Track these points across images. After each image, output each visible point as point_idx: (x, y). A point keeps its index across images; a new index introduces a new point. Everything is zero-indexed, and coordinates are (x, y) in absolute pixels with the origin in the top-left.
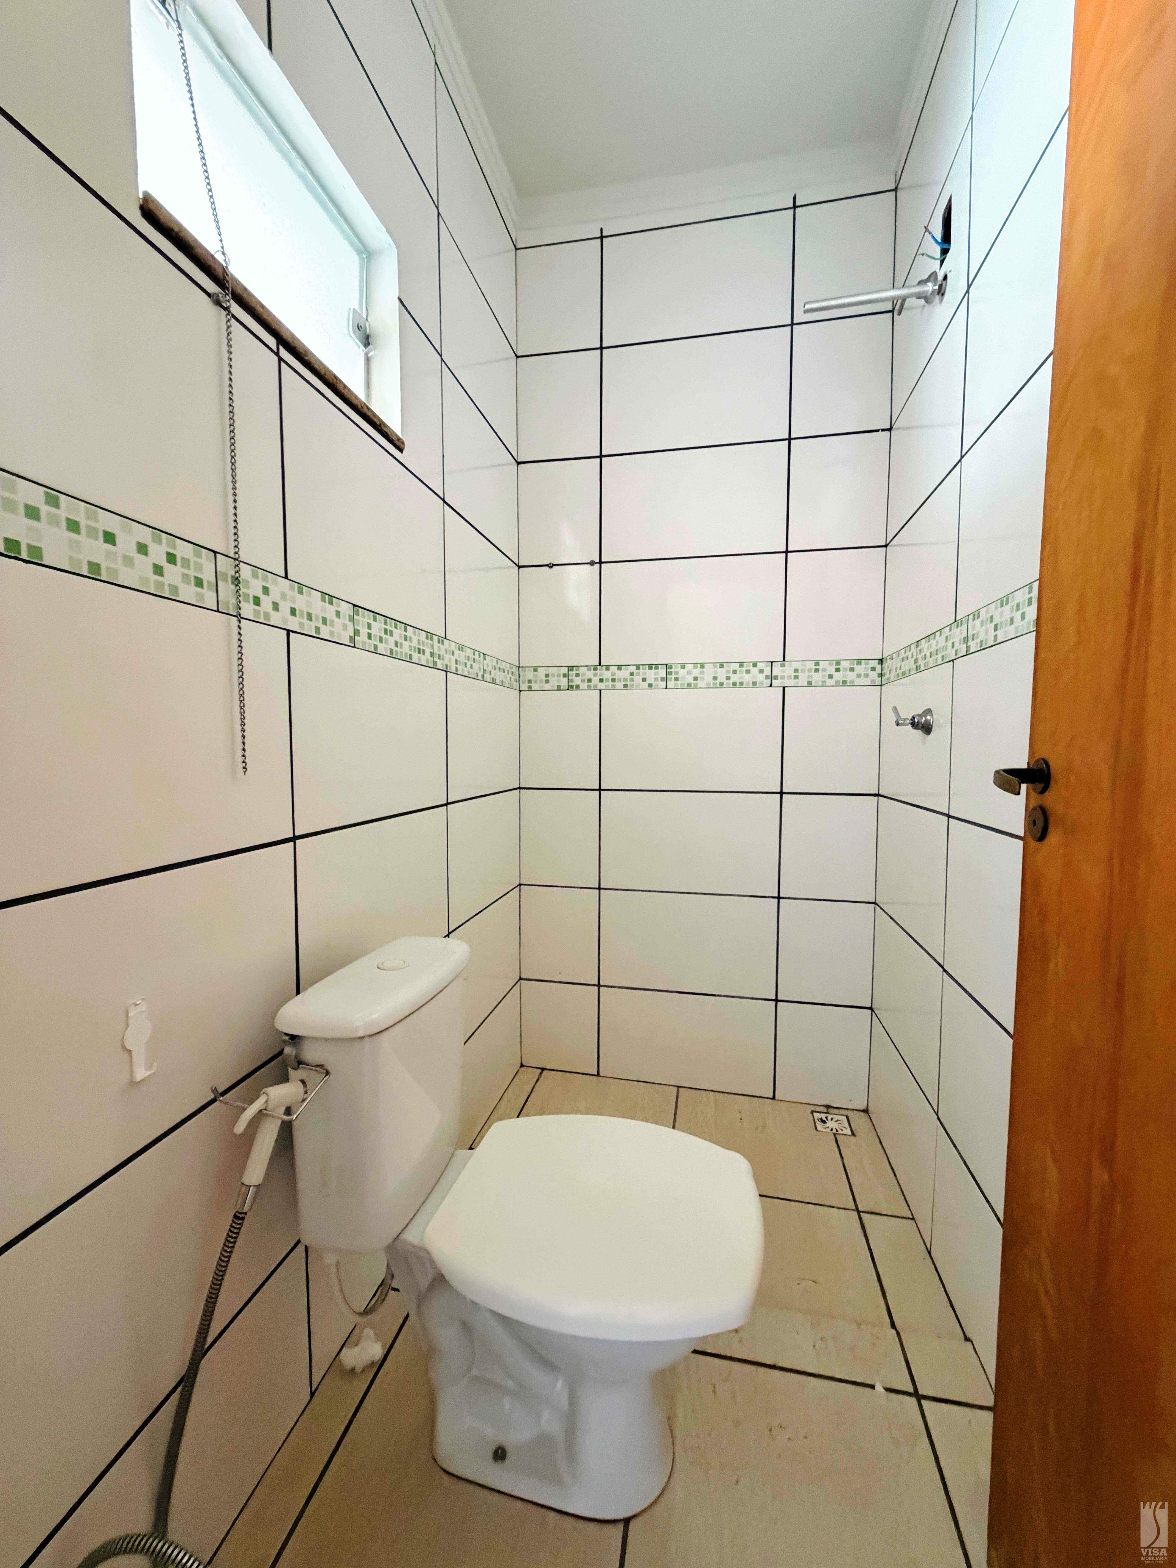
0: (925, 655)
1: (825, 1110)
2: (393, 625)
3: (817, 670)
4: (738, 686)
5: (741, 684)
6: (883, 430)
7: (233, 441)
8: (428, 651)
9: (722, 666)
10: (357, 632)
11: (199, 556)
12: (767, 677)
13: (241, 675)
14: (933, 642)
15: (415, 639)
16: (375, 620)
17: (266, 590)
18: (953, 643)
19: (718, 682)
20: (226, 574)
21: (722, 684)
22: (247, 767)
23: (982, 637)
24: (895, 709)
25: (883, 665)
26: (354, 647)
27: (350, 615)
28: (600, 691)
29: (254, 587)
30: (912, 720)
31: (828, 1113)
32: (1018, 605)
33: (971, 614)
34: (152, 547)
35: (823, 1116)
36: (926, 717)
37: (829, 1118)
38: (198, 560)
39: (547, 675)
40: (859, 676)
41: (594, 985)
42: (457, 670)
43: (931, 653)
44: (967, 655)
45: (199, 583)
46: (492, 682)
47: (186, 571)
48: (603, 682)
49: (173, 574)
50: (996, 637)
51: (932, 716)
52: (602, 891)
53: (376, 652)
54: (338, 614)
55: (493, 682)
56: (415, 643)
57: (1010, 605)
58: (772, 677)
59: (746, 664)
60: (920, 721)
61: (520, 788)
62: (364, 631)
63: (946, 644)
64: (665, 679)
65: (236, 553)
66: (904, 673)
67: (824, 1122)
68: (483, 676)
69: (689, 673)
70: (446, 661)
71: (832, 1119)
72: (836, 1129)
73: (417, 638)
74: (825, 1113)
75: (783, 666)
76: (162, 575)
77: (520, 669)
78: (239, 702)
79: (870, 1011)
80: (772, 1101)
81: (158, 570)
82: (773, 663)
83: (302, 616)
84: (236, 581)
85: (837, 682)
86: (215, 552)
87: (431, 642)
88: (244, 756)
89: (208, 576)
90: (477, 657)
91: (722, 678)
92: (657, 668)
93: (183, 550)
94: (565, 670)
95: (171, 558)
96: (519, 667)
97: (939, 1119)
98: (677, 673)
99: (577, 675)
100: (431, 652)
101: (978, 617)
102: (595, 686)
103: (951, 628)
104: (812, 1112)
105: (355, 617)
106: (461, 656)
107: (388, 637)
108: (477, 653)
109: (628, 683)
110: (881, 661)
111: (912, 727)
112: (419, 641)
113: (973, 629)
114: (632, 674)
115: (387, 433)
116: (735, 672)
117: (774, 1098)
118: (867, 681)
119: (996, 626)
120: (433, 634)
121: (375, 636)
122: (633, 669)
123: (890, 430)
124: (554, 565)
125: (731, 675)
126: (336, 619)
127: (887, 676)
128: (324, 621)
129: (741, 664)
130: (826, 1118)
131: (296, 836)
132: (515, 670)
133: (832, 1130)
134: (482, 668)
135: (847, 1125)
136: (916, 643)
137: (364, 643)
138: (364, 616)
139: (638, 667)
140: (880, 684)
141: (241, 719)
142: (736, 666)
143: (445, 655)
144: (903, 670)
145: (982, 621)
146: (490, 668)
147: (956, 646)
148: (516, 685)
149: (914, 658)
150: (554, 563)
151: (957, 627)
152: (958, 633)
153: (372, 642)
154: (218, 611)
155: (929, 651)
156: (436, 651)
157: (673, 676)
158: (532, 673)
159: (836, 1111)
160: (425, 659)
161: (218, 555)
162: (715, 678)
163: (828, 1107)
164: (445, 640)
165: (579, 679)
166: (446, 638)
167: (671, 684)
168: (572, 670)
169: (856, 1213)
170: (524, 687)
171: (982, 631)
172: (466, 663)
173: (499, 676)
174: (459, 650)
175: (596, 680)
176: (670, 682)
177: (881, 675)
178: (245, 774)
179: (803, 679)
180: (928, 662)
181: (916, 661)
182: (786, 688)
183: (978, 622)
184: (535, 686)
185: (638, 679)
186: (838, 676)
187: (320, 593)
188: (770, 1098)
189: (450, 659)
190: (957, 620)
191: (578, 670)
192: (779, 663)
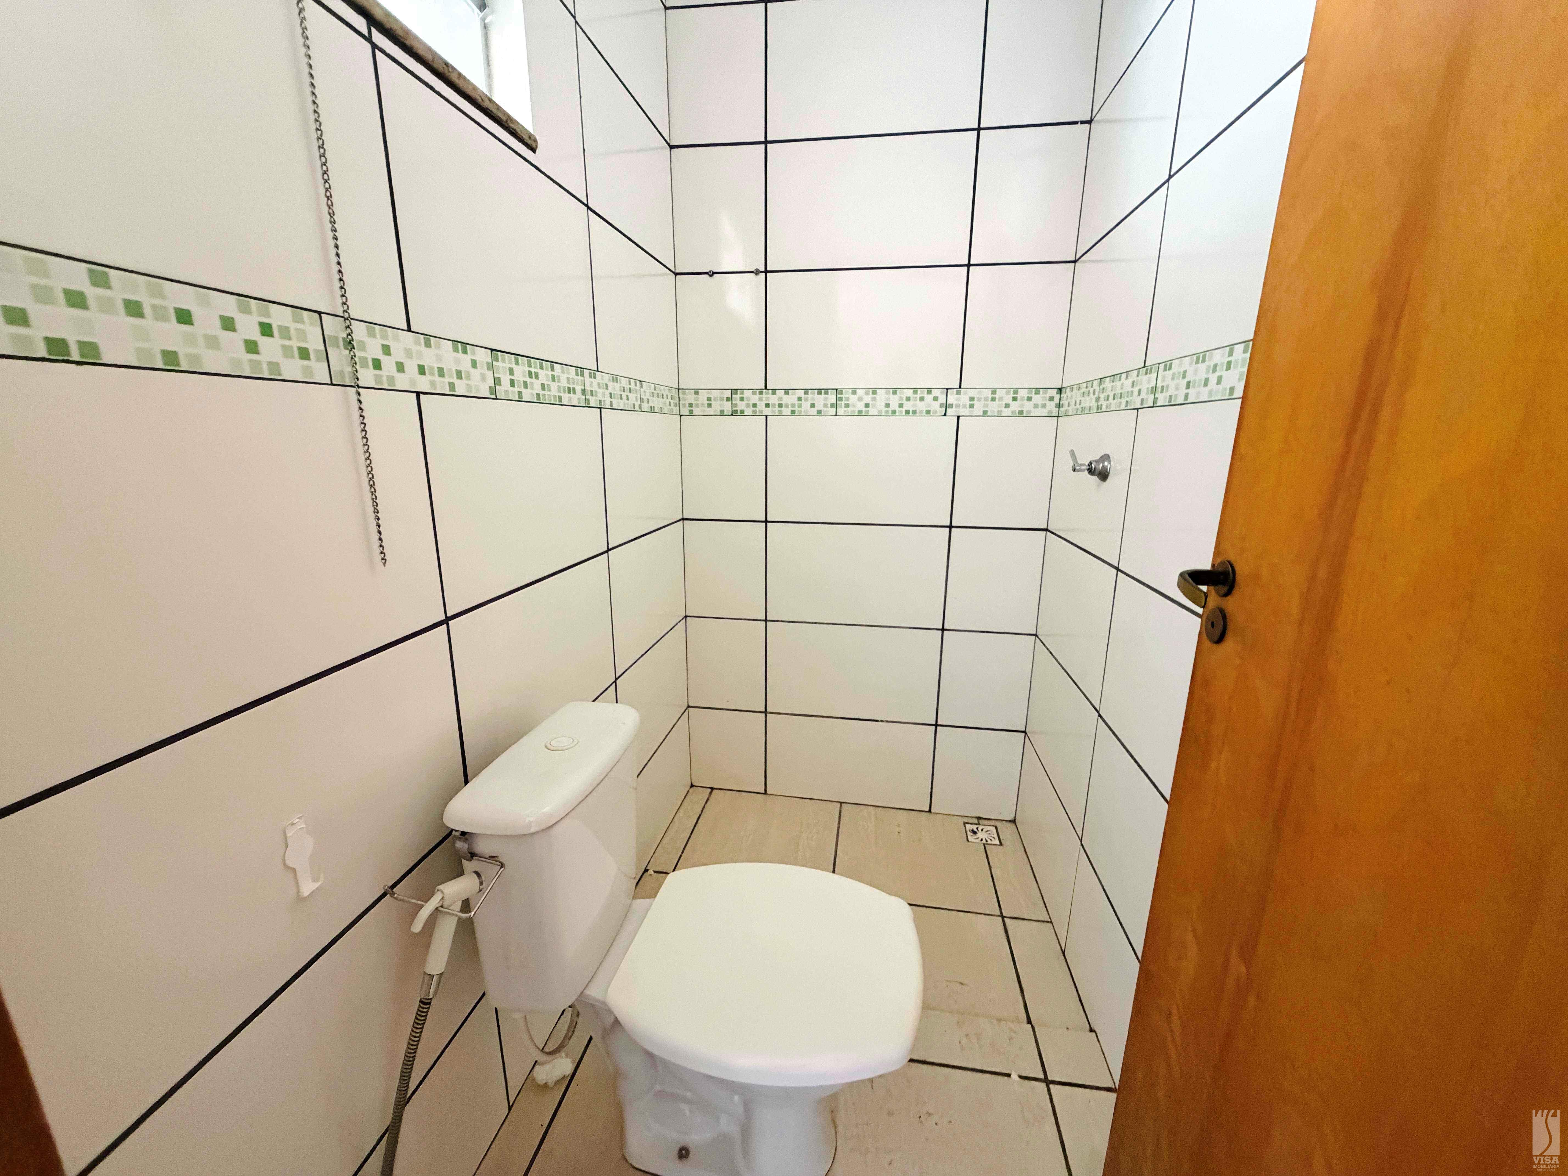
0: (1108, 396)
1: (976, 821)
2: (538, 365)
3: (993, 399)
4: (911, 414)
5: (914, 412)
6: (1083, 122)
7: (325, 168)
8: (579, 389)
9: (895, 393)
10: (497, 381)
11: (300, 321)
12: (941, 406)
13: (368, 456)
14: (1118, 384)
15: (563, 377)
16: (517, 363)
17: (386, 350)
18: (1140, 391)
19: (890, 409)
20: (336, 338)
21: (894, 412)
22: (385, 558)
23: (1172, 391)
24: (1072, 453)
25: (1062, 396)
26: (496, 399)
27: (488, 363)
28: (766, 416)
29: (372, 348)
30: (1089, 465)
31: (979, 824)
32: (1215, 366)
33: (1163, 362)
34: (240, 320)
35: (974, 827)
36: (1103, 463)
37: (980, 829)
38: (301, 326)
39: (709, 399)
40: (1036, 406)
41: (761, 712)
42: (611, 405)
43: (1115, 395)
44: (1153, 407)
45: (304, 354)
46: (650, 411)
47: (287, 343)
48: (769, 407)
49: (270, 348)
50: (1187, 395)
51: (1110, 462)
52: (768, 623)
53: (521, 400)
54: (474, 364)
55: (652, 410)
56: (564, 384)
57: (1207, 363)
58: (947, 406)
59: (920, 391)
60: (1097, 467)
61: (683, 519)
62: (505, 380)
63: (1131, 389)
64: (835, 406)
65: (345, 311)
66: (1083, 409)
67: (974, 833)
68: (640, 407)
69: (860, 399)
70: (600, 397)
71: (982, 830)
72: (986, 839)
73: (565, 376)
74: (976, 824)
75: (958, 393)
76: (256, 352)
77: (680, 391)
78: (369, 487)
79: (1024, 734)
80: (928, 814)
81: (252, 347)
82: (949, 390)
83: (432, 374)
84: (349, 344)
85: (1013, 412)
86: (320, 313)
87: (582, 378)
88: (381, 546)
89: (315, 344)
90: (633, 386)
91: (894, 406)
92: (826, 393)
93: (279, 317)
94: (728, 394)
95: (266, 330)
96: (679, 389)
97: (1082, 845)
98: (847, 399)
99: (742, 399)
100: (582, 390)
101: (1170, 369)
102: (761, 411)
103: (1139, 373)
104: (965, 823)
105: (494, 363)
106: (615, 388)
107: (533, 380)
108: (632, 381)
109: (796, 409)
110: (1060, 390)
111: (1089, 472)
112: (568, 379)
113: (1163, 381)
114: (800, 399)
115: (515, 130)
116: (908, 399)
117: (930, 811)
118: (1045, 412)
119: (1188, 383)
120: (583, 368)
121: (519, 381)
122: (801, 393)
123: (1090, 122)
124: (714, 273)
125: (904, 402)
126: (473, 371)
127: (1066, 407)
128: (459, 374)
129: (915, 391)
130: (977, 828)
131: (449, 617)
132: (674, 393)
133: (982, 840)
134: (639, 396)
135: (996, 836)
136: (1099, 380)
137: (506, 392)
138: (504, 361)
139: (806, 391)
140: (1057, 415)
141: (373, 506)
142: (910, 393)
143: (599, 390)
144: (1083, 405)
145: (1174, 374)
146: (647, 396)
147: (1143, 395)
148: (676, 410)
149: (1096, 396)
150: (715, 271)
151: (1146, 374)
152: (1146, 382)
153: (516, 389)
154: (332, 384)
155: (1113, 393)
156: (588, 388)
157: (843, 403)
158: (694, 396)
159: (986, 822)
160: (575, 399)
161: (322, 315)
162: (887, 405)
163: (979, 818)
164: (597, 373)
165: (744, 403)
166: (598, 371)
167: (841, 411)
168: (736, 394)
169: (1000, 919)
170: (684, 411)
171: (1172, 385)
172: (621, 395)
173: (657, 403)
174: (613, 381)
175: (761, 406)
176: (840, 409)
177: (1059, 406)
178: (385, 566)
179: (978, 410)
180: (1111, 404)
181: (1098, 400)
182: (960, 418)
183: (1169, 373)
184: (696, 411)
185: (806, 405)
186: (1015, 406)
187: (451, 342)
188: (926, 812)
189: (604, 393)
190: (1146, 365)
191: (742, 393)
192: (955, 390)
